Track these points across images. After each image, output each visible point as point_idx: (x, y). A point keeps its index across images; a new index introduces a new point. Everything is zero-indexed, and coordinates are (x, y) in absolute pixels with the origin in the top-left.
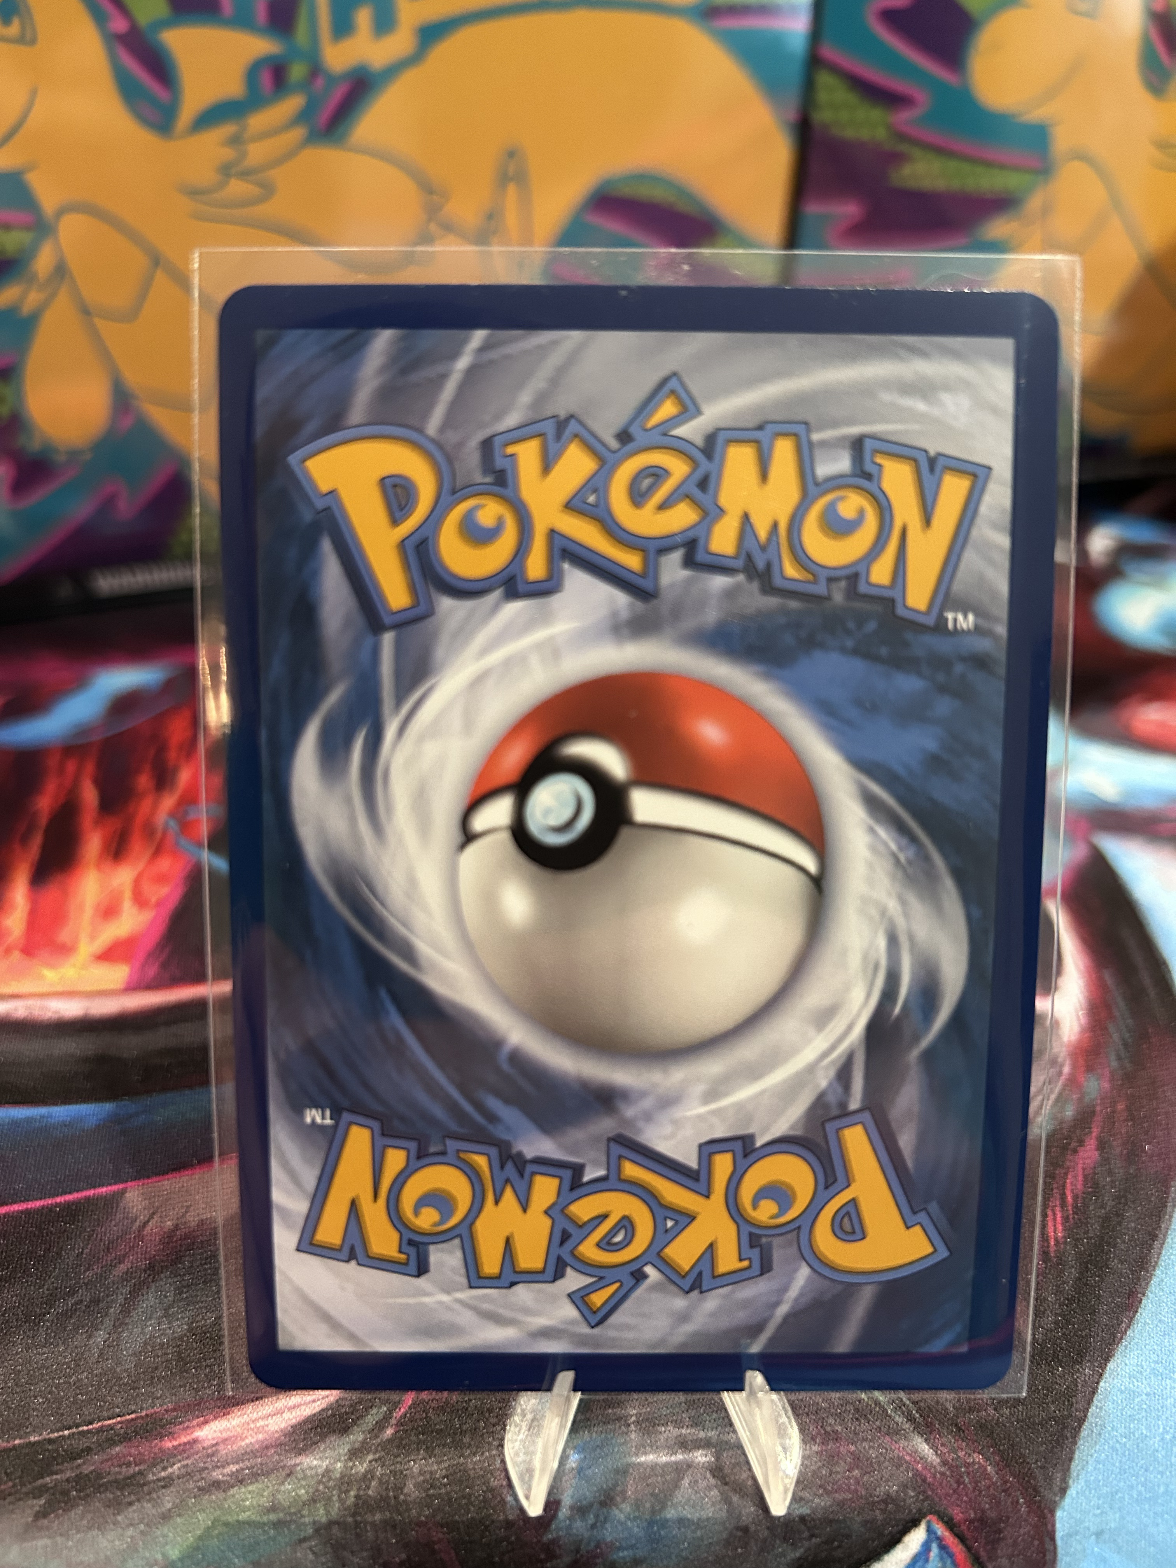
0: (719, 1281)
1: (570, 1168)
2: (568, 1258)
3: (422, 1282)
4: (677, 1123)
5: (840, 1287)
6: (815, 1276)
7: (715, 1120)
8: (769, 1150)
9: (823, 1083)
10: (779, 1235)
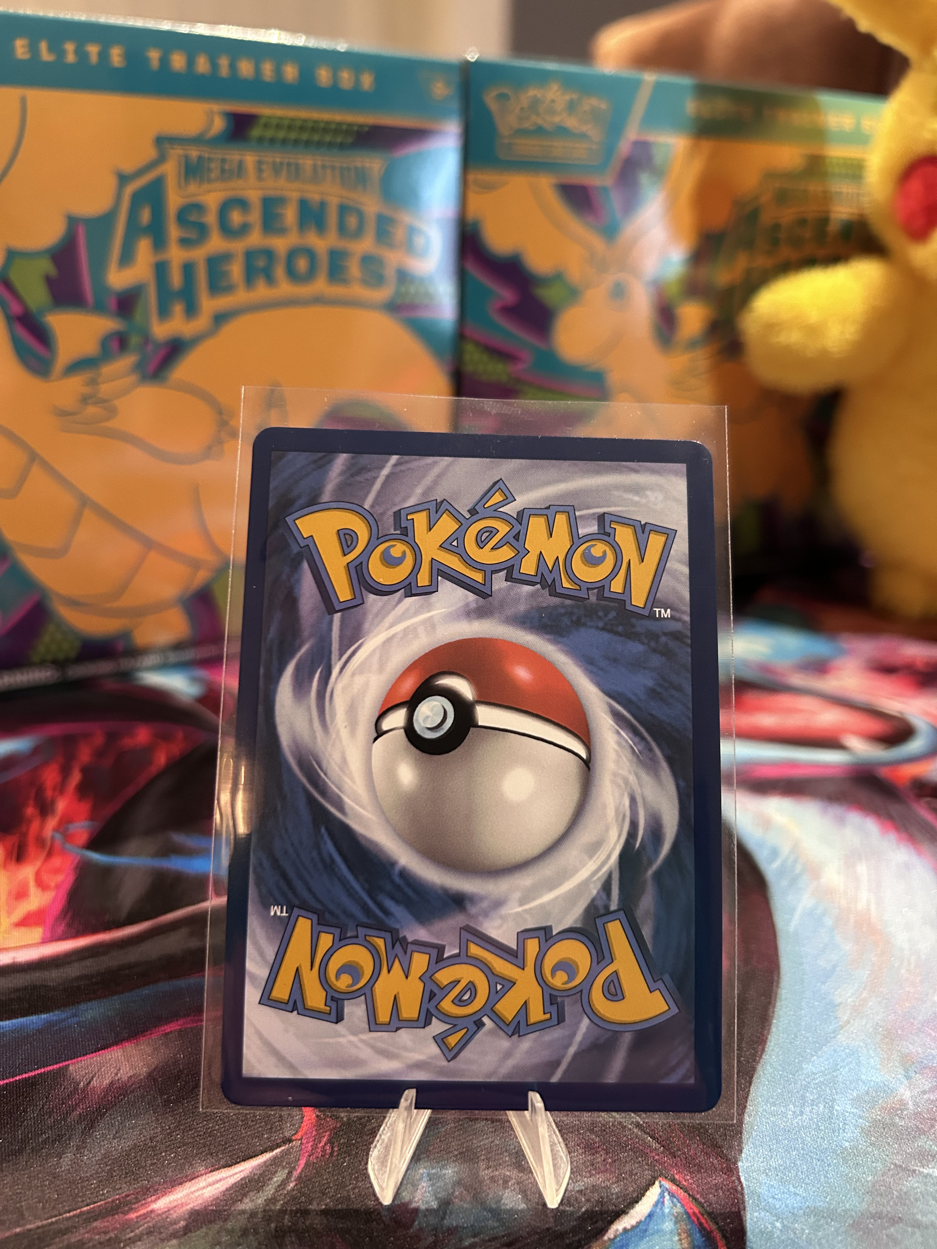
0: (530, 1029)
1: (436, 948)
2: (433, 1010)
3: (339, 1027)
4: (504, 918)
5: (610, 1033)
6: (593, 1025)
7: (528, 917)
8: (560, 937)
9: (595, 892)
10: (568, 996)
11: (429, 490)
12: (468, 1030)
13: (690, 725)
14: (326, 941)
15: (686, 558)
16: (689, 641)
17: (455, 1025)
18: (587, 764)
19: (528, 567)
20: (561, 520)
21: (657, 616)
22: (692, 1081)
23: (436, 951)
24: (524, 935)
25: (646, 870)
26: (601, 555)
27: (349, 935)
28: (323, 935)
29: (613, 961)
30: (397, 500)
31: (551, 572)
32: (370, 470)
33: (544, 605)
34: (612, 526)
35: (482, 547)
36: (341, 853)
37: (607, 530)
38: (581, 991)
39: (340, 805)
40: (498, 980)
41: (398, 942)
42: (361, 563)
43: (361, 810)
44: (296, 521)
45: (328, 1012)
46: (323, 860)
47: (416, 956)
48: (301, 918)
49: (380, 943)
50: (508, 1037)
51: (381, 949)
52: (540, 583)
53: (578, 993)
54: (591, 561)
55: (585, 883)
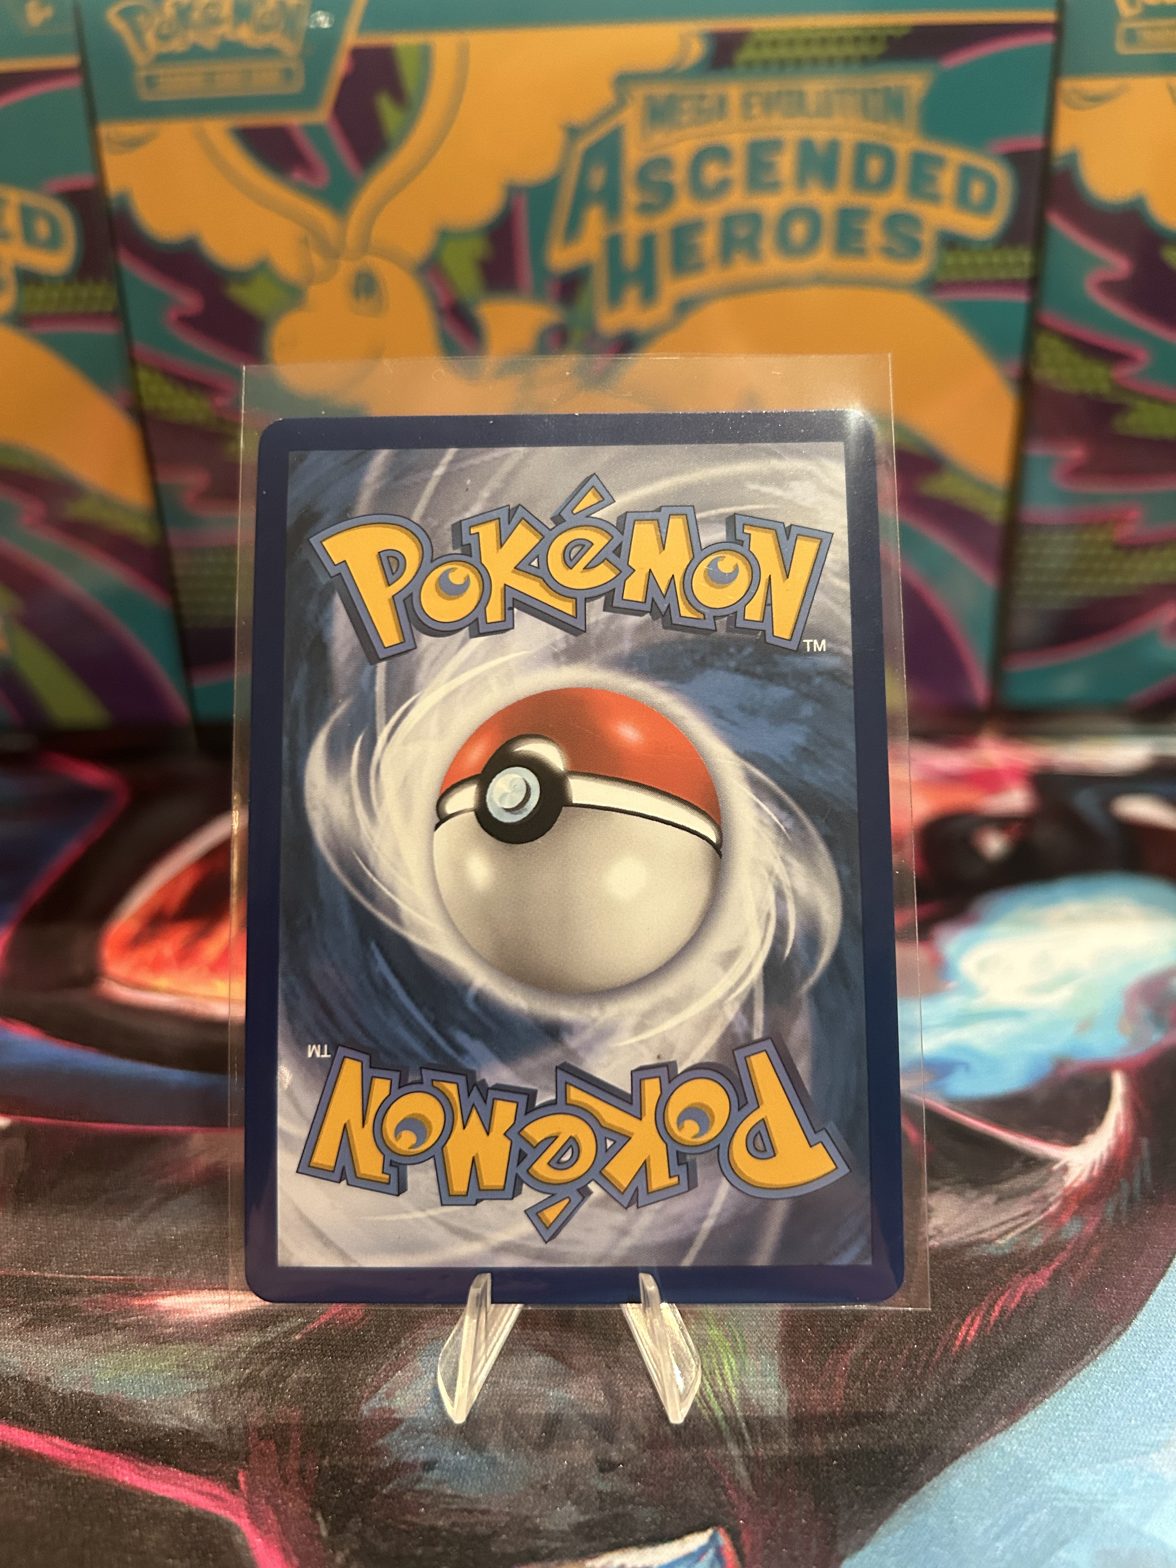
12: (570, 1201)
13: (853, 793)
14: (381, 1088)
15: (847, 571)
16: (851, 682)
18: (718, 849)
19: (634, 590)
20: (677, 526)
21: (808, 650)
22: (869, 1262)
23: (525, 1098)
24: (640, 1074)
26: (731, 570)
27: (410, 1081)
28: (377, 1082)
29: (759, 1107)
30: (456, 507)
31: (664, 597)
32: (419, 471)
34: (746, 531)
35: (571, 566)
36: (397, 975)
37: (738, 537)
38: (718, 1146)
39: (393, 912)
40: (608, 1135)
41: (475, 1088)
42: (411, 595)
43: (422, 919)
44: (324, 543)
45: (387, 1181)
46: (373, 984)
47: (499, 1104)
48: (347, 1061)
50: (621, 1208)
51: (454, 1099)
52: (650, 612)
53: (712, 1150)
54: (719, 579)
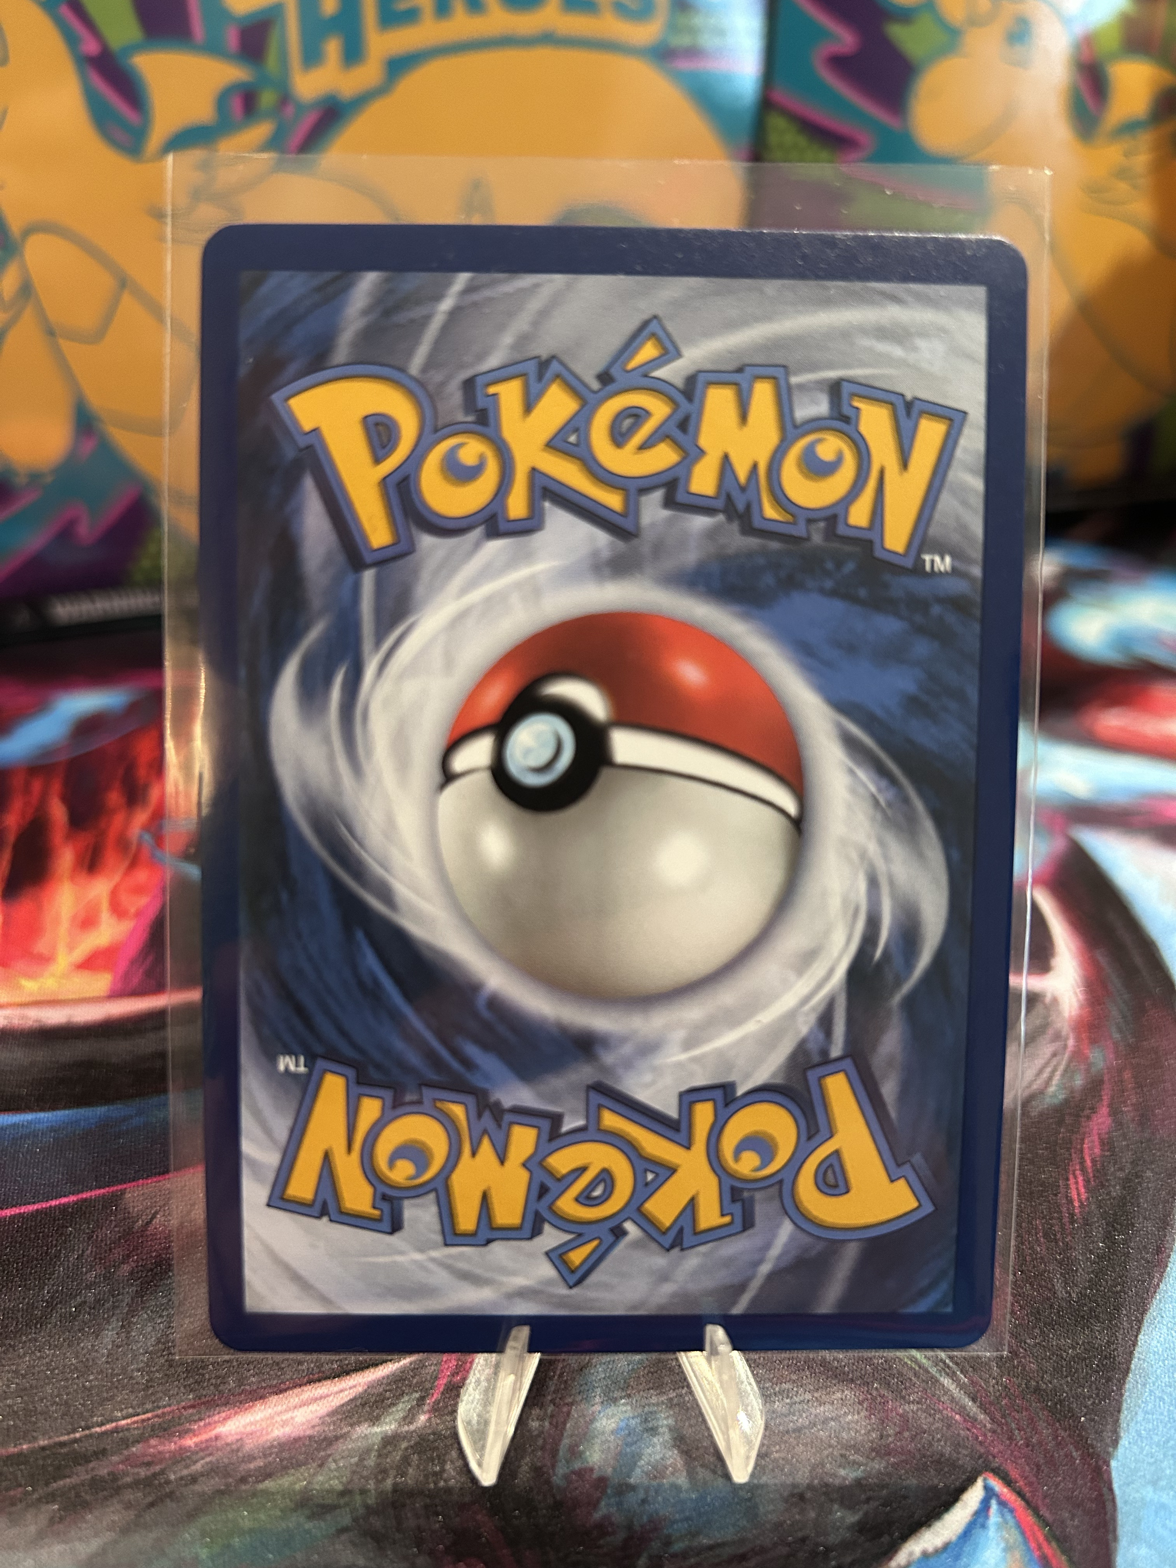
11: (523, 340)
17: (580, 1235)
25: (892, 994)
33: (730, 551)
49: (458, 1111)
55: (791, 1015)
